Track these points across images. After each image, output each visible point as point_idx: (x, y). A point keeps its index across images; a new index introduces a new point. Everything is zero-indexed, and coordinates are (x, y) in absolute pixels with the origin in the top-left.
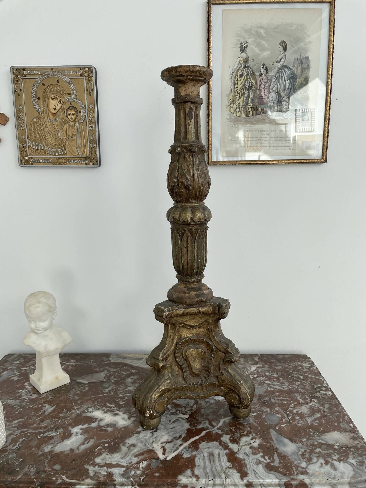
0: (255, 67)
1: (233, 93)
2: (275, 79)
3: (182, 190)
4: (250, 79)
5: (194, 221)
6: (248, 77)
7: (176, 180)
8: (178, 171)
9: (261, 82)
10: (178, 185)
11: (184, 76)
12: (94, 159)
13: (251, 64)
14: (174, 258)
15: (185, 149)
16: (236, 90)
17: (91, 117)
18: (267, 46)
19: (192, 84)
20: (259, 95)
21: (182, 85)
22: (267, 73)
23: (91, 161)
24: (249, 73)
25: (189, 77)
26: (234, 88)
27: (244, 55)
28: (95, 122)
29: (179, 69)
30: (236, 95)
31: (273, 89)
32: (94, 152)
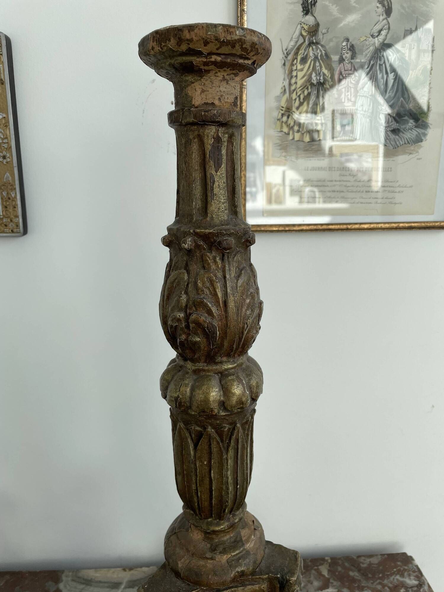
0: (331, 44)
1: (287, 94)
2: (368, 69)
3: (198, 339)
4: (321, 67)
5: (225, 409)
6: (317, 64)
7: (182, 315)
8: (186, 293)
9: (341, 73)
10: (187, 327)
11: (199, 54)
12: (11, 221)
13: (323, 38)
14: (180, 478)
15: (204, 240)
16: (293, 88)
17: (2, 137)
18: (354, 4)
19: (220, 75)
20: (336, 99)
21: (196, 78)
22: (353, 57)
23: (6, 226)
24: (319, 55)
25: (214, 58)
26: (290, 85)
27: (310, 19)
28: (11, 147)
29: (186, 35)
30: (294, 98)
31: (363, 88)
32: (11, 208)
